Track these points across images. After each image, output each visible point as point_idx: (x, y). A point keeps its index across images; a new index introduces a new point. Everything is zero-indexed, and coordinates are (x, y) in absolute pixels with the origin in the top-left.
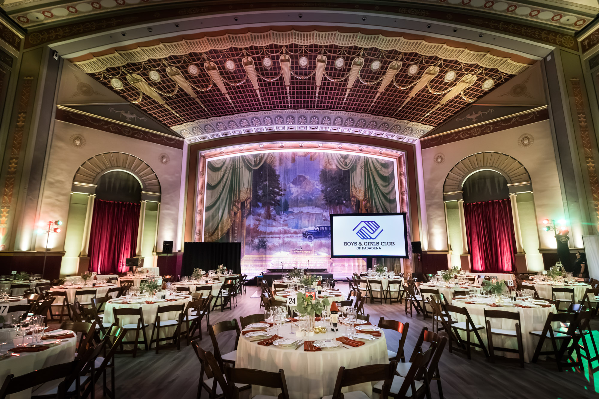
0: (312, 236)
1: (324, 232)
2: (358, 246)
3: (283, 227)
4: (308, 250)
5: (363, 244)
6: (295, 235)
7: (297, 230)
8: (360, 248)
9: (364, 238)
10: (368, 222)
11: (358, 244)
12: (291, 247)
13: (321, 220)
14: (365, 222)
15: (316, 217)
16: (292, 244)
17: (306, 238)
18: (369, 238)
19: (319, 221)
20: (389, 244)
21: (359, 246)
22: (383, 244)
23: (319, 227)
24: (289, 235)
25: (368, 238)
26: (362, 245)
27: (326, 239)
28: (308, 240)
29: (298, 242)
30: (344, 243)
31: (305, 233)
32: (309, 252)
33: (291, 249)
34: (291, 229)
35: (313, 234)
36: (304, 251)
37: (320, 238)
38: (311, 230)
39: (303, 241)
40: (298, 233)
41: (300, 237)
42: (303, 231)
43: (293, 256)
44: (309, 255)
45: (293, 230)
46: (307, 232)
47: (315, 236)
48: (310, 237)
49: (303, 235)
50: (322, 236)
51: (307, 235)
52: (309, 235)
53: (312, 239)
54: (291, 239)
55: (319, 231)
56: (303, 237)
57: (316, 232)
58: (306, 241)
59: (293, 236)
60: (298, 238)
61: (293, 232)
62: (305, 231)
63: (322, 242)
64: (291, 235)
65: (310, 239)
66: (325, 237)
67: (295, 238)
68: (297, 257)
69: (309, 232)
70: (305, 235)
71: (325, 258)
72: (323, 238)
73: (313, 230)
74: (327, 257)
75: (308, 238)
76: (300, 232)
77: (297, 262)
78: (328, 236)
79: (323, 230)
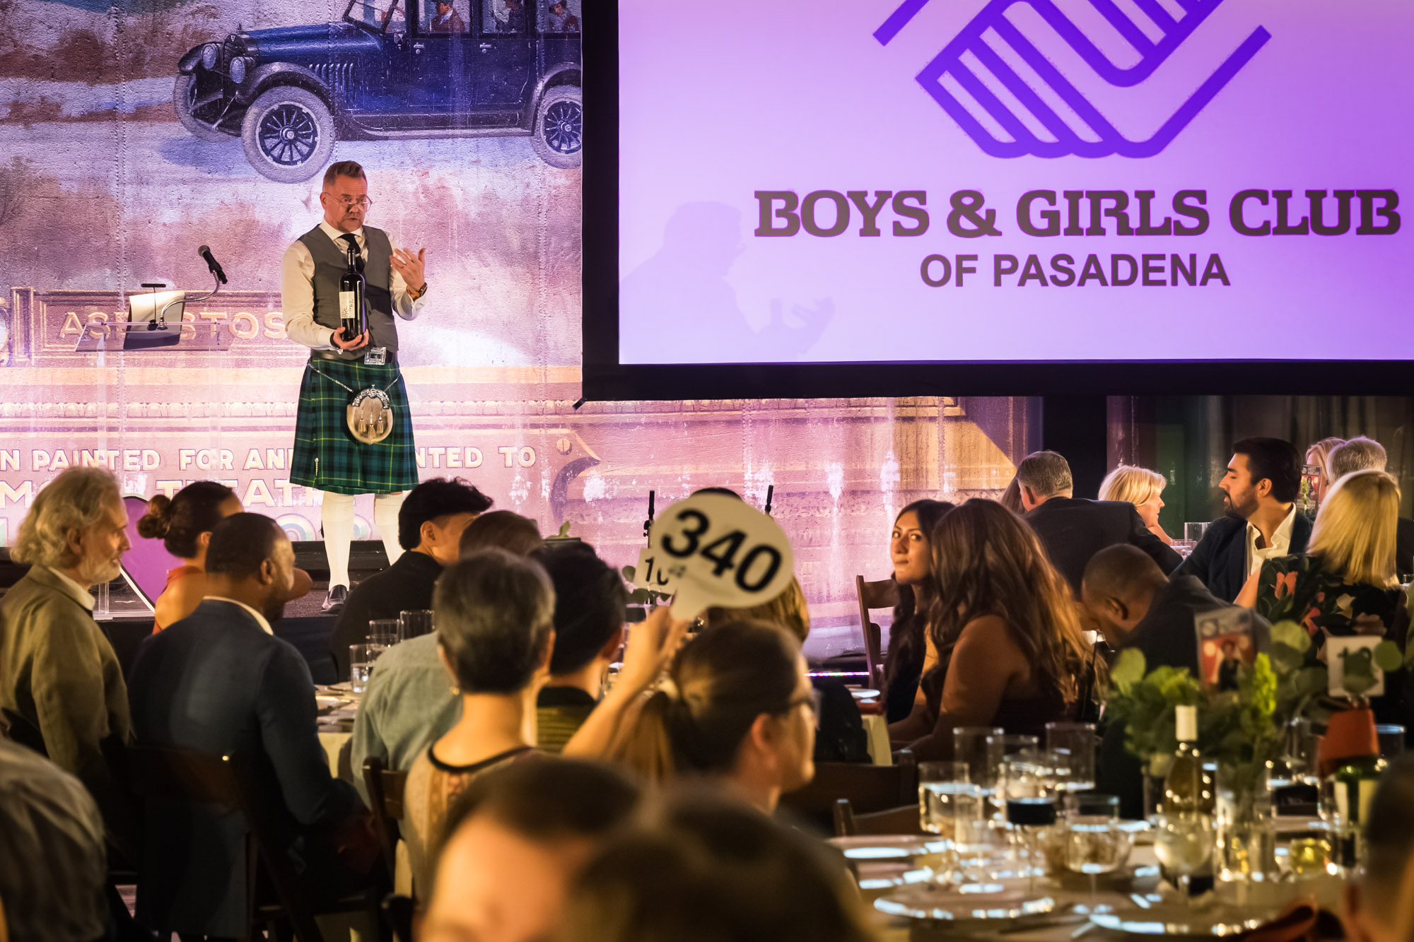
0: (312, 106)
1: (472, 57)
2: (939, 239)
5: (1006, 220)
6: (76, 95)
7: (106, 27)
8: (961, 269)
9: (1024, 144)
11: (938, 209)
12: (30, 257)
16: (33, 209)
17: (233, 126)
18: (1087, 134)
20: (1330, 217)
21: (953, 247)
22: (1254, 213)
25: (1067, 144)
26: (987, 227)
27: (500, 142)
28: (264, 160)
29: (114, 187)
30: (764, 198)
31: (223, 61)
32: (271, 323)
33: (33, 290)
34: (20, 13)
35: (322, 83)
36: (207, 311)
37: (413, 141)
38: (300, 22)
39: (189, 171)
40: (116, 68)
41: (155, 119)
42: (194, 33)
43: (61, 376)
44: (276, 365)
45: (48, 16)
46: (249, 56)
47: (360, 106)
48: (289, 121)
49: (185, 98)
50: (453, 111)
51: (242, 93)
52: (267, 94)
53: (311, 141)
54: (25, 149)
55: (405, 47)
56: (187, 118)
57: (373, 47)
58: (230, 181)
59: (50, 101)
60: (129, 128)
61: (44, 54)
62: (215, 43)
63: (457, 193)
64: (19, 94)
65: (290, 140)
66: (479, 128)
67: (81, 139)
68: (115, 383)
69: (265, 53)
70: (221, 96)
71: (490, 404)
72: (453, 128)
73: (327, 26)
74: (514, 381)
75: (258, 130)
76: (147, 48)
77: (117, 453)
78: (519, 107)
79: (463, 23)
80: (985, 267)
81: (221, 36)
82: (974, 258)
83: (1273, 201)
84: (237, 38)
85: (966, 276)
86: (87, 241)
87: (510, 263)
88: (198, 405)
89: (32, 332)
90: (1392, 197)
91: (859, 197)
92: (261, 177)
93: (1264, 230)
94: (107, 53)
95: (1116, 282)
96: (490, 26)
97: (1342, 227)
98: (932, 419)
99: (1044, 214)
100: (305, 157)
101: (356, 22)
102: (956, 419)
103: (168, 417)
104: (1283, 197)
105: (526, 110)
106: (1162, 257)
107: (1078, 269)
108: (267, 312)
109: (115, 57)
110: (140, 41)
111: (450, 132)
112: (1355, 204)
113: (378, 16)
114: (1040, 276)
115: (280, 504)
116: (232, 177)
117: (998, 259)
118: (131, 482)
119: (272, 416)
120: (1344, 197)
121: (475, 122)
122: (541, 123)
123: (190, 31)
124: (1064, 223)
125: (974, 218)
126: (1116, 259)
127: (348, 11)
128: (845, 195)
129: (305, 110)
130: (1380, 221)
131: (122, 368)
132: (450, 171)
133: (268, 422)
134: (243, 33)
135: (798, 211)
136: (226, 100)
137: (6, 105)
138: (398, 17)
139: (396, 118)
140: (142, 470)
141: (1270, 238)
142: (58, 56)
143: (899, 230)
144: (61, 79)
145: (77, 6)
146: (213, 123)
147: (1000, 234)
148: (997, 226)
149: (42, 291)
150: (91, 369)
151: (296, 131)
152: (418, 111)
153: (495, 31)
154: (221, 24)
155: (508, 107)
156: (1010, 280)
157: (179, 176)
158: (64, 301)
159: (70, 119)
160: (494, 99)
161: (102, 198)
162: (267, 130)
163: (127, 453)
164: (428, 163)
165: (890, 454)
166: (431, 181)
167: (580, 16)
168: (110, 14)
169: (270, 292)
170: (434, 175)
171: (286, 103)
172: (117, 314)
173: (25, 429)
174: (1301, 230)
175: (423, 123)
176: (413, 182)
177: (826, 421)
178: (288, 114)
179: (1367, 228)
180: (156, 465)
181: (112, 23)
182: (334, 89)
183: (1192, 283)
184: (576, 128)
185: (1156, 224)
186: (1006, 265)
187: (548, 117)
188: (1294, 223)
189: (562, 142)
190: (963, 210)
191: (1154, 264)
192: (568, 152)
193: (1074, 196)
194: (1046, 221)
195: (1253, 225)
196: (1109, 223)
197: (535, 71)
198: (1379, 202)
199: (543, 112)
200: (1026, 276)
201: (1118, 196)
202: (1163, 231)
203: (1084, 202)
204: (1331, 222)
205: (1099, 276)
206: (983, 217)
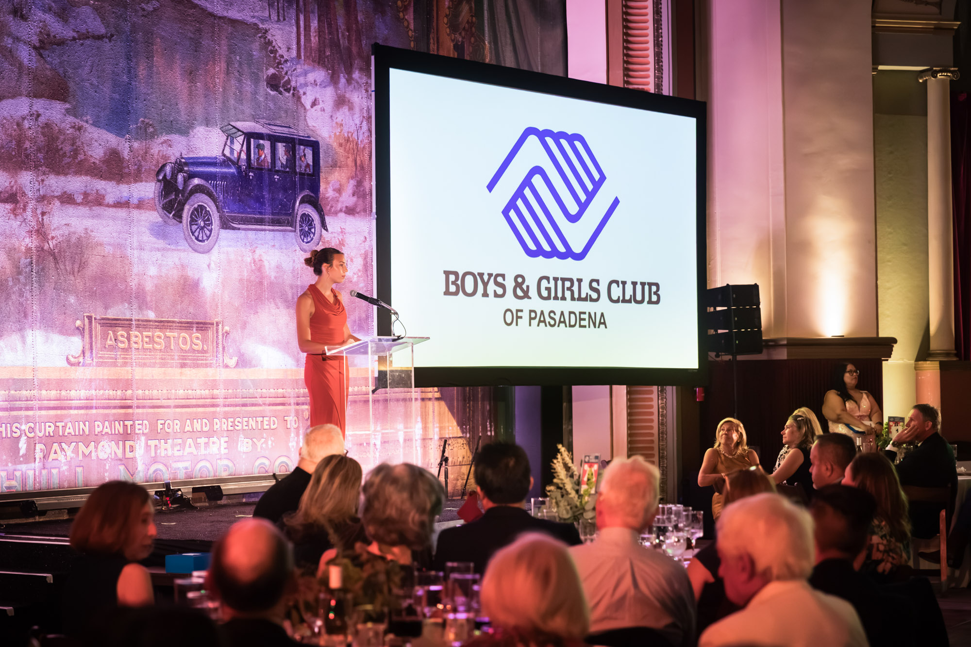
0: (211, 207)
2: (510, 301)
3: (39, 105)
4: (187, 326)
6: (111, 190)
7: (125, 147)
8: (517, 316)
9: (539, 252)
10: (558, 136)
11: (510, 284)
12: (93, 295)
13: (256, 81)
14: (542, 135)
15: (232, 51)
16: (94, 263)
18: (560, 247)
19: (248, 86)
20: (639, 295)
21: (515, 304)
22: (616, 292)
23: (249, 136)
24: (76, 184)
26: (526, 295)
27: (283, 235)
28: (191, 238)
29: (129, 251)
30: (447, 273)
31: (174, 176)
32: (195, 341)
33: (94, 316)
34: (87, 134)
35: (215, 193)
36: (169, 332)
37: (250, 232)
38: (205, 154)
39: (161, 244)
40: (129, 174)
41: (146, 209)
42: (163, 156)
43: (105, 373)
44: (198, 367)
45: (99, 137)
46: (185, 173)
47: (229, 209)
48: (201, 215)
49: (159, 196)
50: (265, 215)
51: (182, 196)
52: (193, 197)
53: (210, 228)
54: (89, 223)
55: (246, 174)
56: (160, 210)
57: (233, 173)
58: (178, 250)
59: (100, 193)
60: (135, 213)
61: (97, 162)
62: (171, 163)
63: (266, 264)
64: (86, 186)
65: (201, 227)
66: (275, 226)
67: (114, 219)
68: (130, 378)
69: (192, 172)
70: (174, 197)
71: (280, 391)
72: (265, 225)
73: (216, 158)
74: (290, 378)
75: (189, 219)
76: (143, 163)
77: (131, 423)
78: (290, 214)
79: (268, 162)
80: (525, 315)
81: (173, 160)
82: (521, 311)
83: (621, 285)
84: (180, 161)
85: (519, 320)
86: (116, 285)
87: (288, 307)
88: (165, 391)
89: (94, 343)
90: (657, 285)
91: (481, 275)
92: (191, 249)
93: (617, 301)
94: (125, 165)
95: (571, 326)
96: (278, 167)
97: (642, 302)
98: (430, 399)
99: (547, 289)
100: (208, 237)
101: (227, 157)
102: (437, 399)
103: (152, 399)
104: (624, 283)
105: (293, 217)
106: (585, 313)
107: (557, 318)
108: (193, 334)
109: (129, 167)
110: (140, 158)
111: (263, 227)
112: (647, 287)
113: (236, 155)
114: (544, 321)
115: (199, 454)
116: (179, 248)
117: (531, 311)
118: (138, 441)
119: (195, 399)
120: (643, 284)
121: (274, 222)
122: (298, 224)
123: (161, 154)
124: (553, 295)
125: (522, 290)
126: (570, 313)
127: (223, 150)
128: (476, 274)
129: (208, 209)
130: (654, 298)
131: (134, 368)
132: (264, 251)
133: (194, 402)
134: (182, 158)
135: (459, 282)
136: (176, 199)
137: (81, 194)
138: (243, 156)
139: (242, 217)
140: (143, 433)
141: (620, 303)
142: (103, 163)
143: (496, 295)
144: (105, 179)
145: (111, 133)
146: (170, 213)
147: (530, 298)
148: (530, 294)
149: (98, 318)
150: (119, 368)
151: (204, 221)
152: (251, 214)
153: (280, 168)
154: (173, 151)
155: (286, 214)
156: (535, 322)
157: (156, 246)
158: (107, 323)
159: (108, 206)
160: (281, 209)
161: (123, 257)
162: (193, 221)
163: (137, 422)
164: (255, 245)
165: (419, 419)
166: (256, 257)
167: (312, 164)
168: (126, 139)
169: (194, 321)
170: (258, 252)
171: (200, 204)
172: (131, 332)
173: (91, 408)
174: (629, 301)
175: (253, 220)
176: (249, 257)
177: (398, 400)
178: (200, 210)
179: (650, 302)
180: (147, 430)
181: (127, 145)
182: (219, 197)
183: (595, 327)
184: (310, 229)
185: (583, 295)
186: (533, 315)
187: (300, 221)
188: (627, 297)
189: (305, 236)
190: (518, 285)
191: (583, 316)
192: (307, 243)
193: (556, 279)
194: (547, 292)
195: (615, 298)
196: (568, 294)
197: (296, 194)
198: (654, 288)
199: (299, 218)
200: (540, 321)
201: (571, 280)
202: (585, 299)
203: (560, 283)
204: (639, 298)
205: (564, 322)
206: (525, 289)
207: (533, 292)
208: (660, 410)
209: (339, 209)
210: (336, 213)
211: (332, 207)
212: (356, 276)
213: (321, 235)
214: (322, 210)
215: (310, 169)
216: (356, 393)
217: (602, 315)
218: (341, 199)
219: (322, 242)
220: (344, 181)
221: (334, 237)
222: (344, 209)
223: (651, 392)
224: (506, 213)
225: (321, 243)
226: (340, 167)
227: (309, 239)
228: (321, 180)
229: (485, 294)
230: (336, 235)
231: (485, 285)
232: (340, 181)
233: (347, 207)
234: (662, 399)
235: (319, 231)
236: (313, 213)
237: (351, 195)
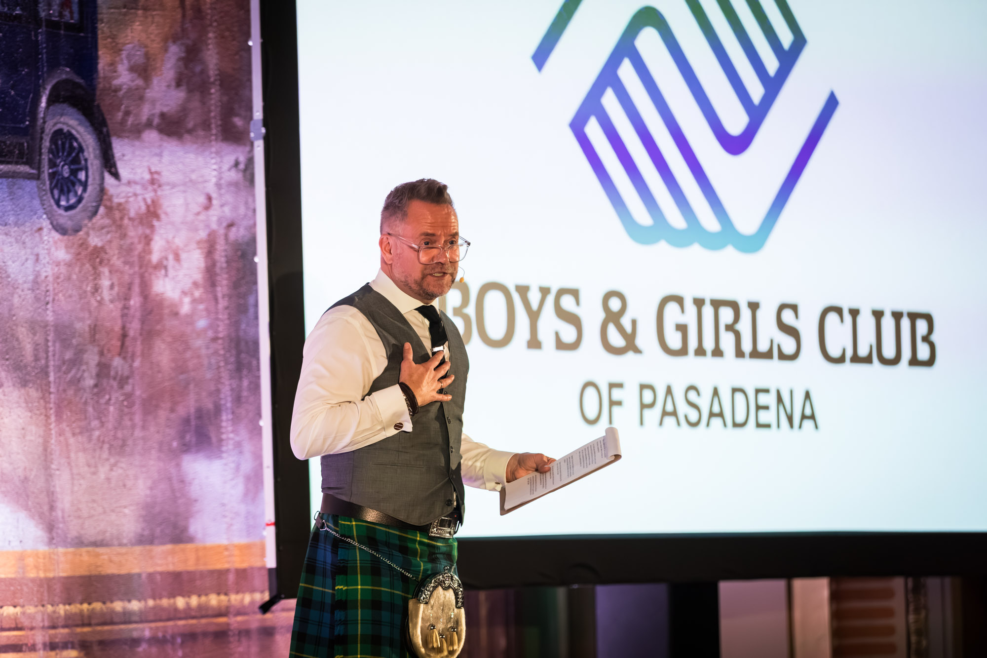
2: (593, 360)
5: (647, 332)
8: (611, 400)
11: (592, 315)
20: (889, 343)
21: (604, 369)
22: (838, 336)
25: (692, 229)
26: (631, 345)
27: (9, 187)
71: (9, 610)
74: (32, 575)
78: (25, 132)
80: (629, 396)
82: (620, 386)
83: (848, 318)
85: (615, 411)
87: (24, 383)
90: (929, 318)
91: (523, 290)
93: (841, 360)
95: (735, 425)
97: (896, 361)
99: (679, 327)
104: (854, 313)
105: (33, 139)
106: (767, 391)
107: (704, 403)
112: (905, 323)
114: (674, 413)
117: (643, 387)
120: (897, 316)
122: (45, 158)
124: (693, 344)
125: (621, 329)
126: (735, 390)
130: (923, 352)
135: (471, 310)
141: (848, 366)
143: (561, 345)
147: (640, 352)
148: (639, 342)
155: (15, 132)
156: (651, 416)
174: (868, 360)
179: (914, 361)
183: (791, 426)
184: (74, 173)
185: (763, 347)
186: (648, 397)
187: (50, 151)
188: (863, 352)
189: (62, 192)
190: (612, 318)
191: (763, 399)
192: (68, 208)
193: (699, 303)
194: (678, 335)
195: (834, 351)
196: (727, 341)
197: (38, 78)
198: (922, 327)
199: (46, 143)
200: (665, 413)
201: (734, 306)
202: (768, 355)
203: (708, 311)
204: (889, 351)
205: (721, 415)
206: (629, 329)
207: (646, 337)
208: (914, 639)
209: (144, 118)
210: (136, 132)
211: (127, 113)
212: (187, 300)
213: (102, 190)
214: (104, 123)
215: (71, 13)
216: (193, 614)
217: (807, 396)
218: (149, 94)
219: (106, 207)
220: (155, 45)
221: (135, 195)
222: (156, 121)
223: (889, 594)
224: (578, 127)
225: (102, 210)
226: (145, 9)
227: (73, 201)
228: (101, 42)
229: (534, 343)
230: (138, 189)
231: (534, 316)
232: (146, 47)
233: (163, 115)
234: (917, 611)
235: (98, 177)
236: (81, 129)
237: (173, 84)
